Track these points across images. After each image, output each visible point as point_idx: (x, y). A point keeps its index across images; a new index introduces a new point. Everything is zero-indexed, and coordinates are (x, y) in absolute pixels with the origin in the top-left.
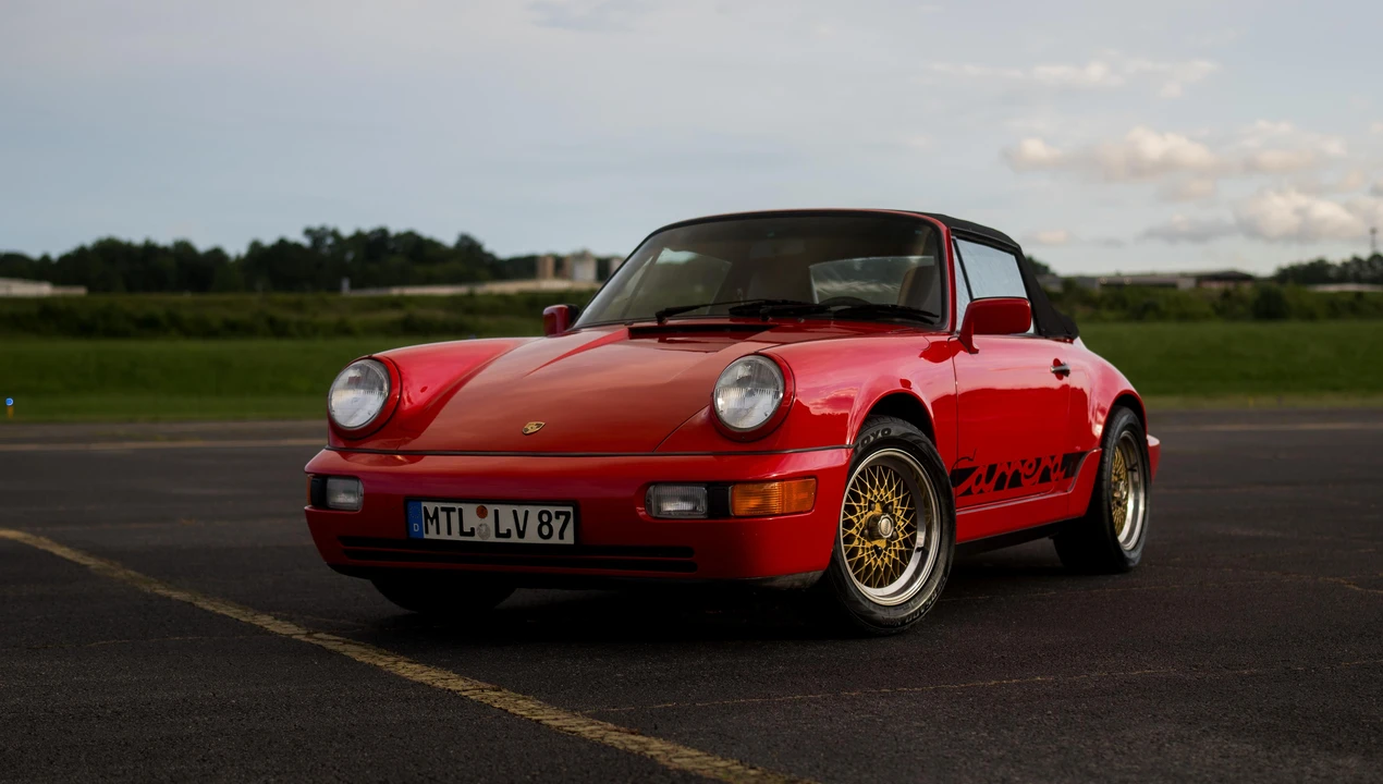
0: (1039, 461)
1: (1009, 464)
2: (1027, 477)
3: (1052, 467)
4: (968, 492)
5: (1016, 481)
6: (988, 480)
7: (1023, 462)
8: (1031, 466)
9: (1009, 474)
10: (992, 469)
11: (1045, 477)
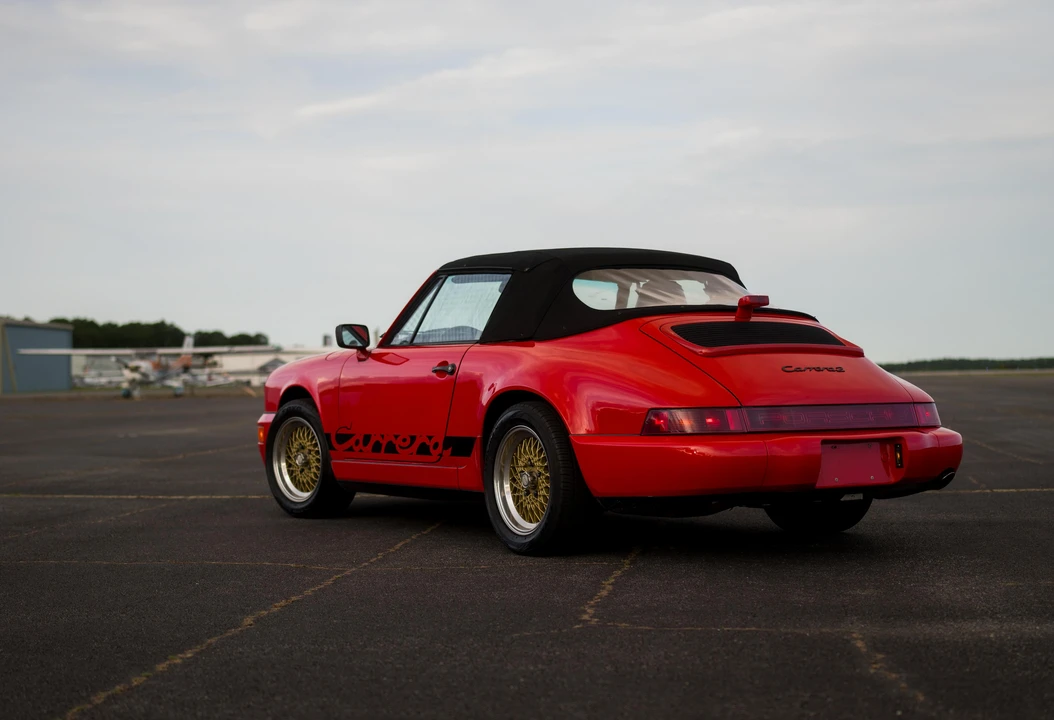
0: (413, 438)
1: (383, 436)
2: (401, 447)
3: (431, 444)
4: (351, 449)
5: (391, 448)
6: (366, 443)
7: (396, 437)
8: (404, 440)
9: (384, 443)
10: (367, 438)
11: (423, 450)
